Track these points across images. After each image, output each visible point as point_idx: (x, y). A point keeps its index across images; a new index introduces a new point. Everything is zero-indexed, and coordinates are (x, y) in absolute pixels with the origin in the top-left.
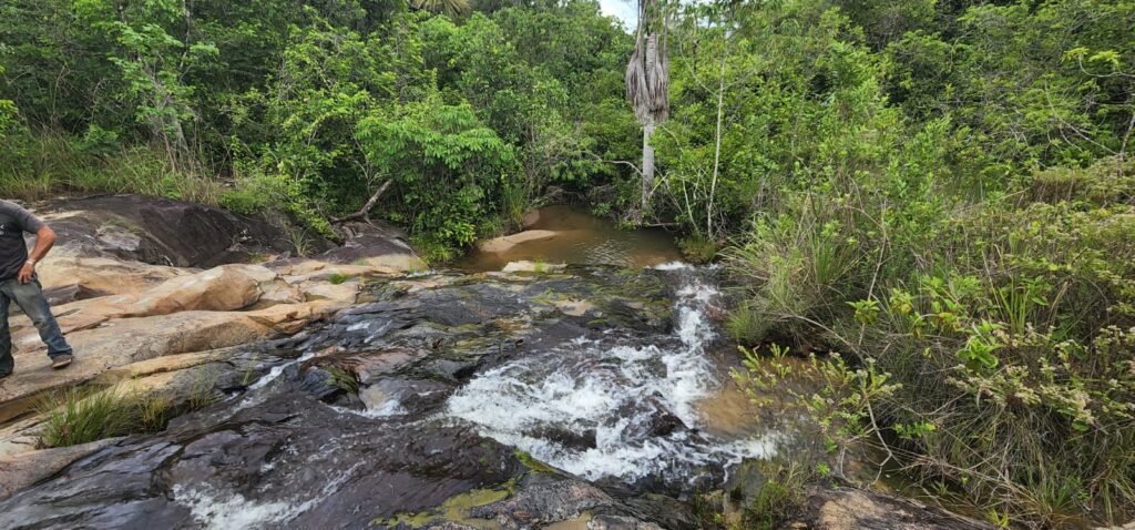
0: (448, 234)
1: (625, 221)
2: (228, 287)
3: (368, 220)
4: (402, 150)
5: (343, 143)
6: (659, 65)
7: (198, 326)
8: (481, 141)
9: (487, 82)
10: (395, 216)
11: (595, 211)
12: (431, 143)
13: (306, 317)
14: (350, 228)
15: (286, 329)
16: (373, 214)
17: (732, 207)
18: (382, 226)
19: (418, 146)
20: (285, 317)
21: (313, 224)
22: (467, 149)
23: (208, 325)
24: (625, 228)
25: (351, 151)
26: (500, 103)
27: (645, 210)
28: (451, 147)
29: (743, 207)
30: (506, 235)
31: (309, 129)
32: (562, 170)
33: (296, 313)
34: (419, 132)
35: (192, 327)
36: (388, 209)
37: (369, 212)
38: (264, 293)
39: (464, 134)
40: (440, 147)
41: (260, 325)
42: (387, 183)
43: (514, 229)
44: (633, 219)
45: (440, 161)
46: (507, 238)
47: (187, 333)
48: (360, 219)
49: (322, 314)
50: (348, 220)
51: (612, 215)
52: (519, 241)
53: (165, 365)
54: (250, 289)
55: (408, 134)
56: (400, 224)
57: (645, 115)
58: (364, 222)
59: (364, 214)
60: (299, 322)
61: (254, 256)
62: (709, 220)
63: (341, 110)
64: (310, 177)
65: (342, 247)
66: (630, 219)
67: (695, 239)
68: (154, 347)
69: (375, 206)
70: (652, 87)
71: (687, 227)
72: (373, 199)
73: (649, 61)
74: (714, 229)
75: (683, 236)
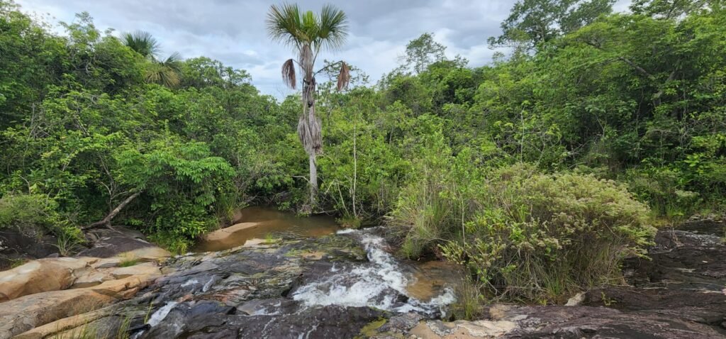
0: (184, 230)
1: (301, 212)
2: (48, 276)
3: (110, 227)
4: (159, 171)
5: (92, 169)
6: (316, 123)
7: (56, 301)
8: (216, 164)
9: (206, 129)
10: (135, 222)
11: (280, 208)
12: (181, 166)
13: (137, 286)
14: (94, 234)
15: (125, 295)
16: (115, 222)
17: (365, 198)
18: (122, 230)
19: (172, 169)
20: (124, 286)
21: (67, 232)
22: (206, 169)
23: (64, 300)
24: (302, 216)
25: (99, 175)
26: (217, 142)
27: (313, 204)
28: (195, 169)
29: (371, 197)
30: (223, 228)
31: (66, 160)
32: (265, 182)
33: (128, 284)
34: (172, 160)
35: (51, 303)
36: (127, 217)
37: (112, 220)
38: (77, 278)
39: (203, 160)
40: (188, 169)
41: (104, 296)
42: (131, 197)
43: (228, 223)
44: (305, 211)
45: (188, 178)
46: (225, 229)
47: (49, 308)
48: (103, 226)
49: (147, 282)
50: (92, 228)
51: (293, 209)
52: (233, 231)
53: (69, 324)
54: (65, 276)
55: (165, 161)
56: (138, 228)
57: (311, 150)
58: (106, 228)
59: (107, 222)
60: (133, 290)
61: (14, 262)
62: (354, 206)
63: (97, 145)
64: (64, 195)
65: (93, 249)
66: (303, 211)
67: (347, 218)
68: (27, 321)
69: (118, 215)
70: (313, 134)
71: (342, 211)
72: (117, 210)
73: (310, 121)
74: (357, 211)
75: (340, 217)
